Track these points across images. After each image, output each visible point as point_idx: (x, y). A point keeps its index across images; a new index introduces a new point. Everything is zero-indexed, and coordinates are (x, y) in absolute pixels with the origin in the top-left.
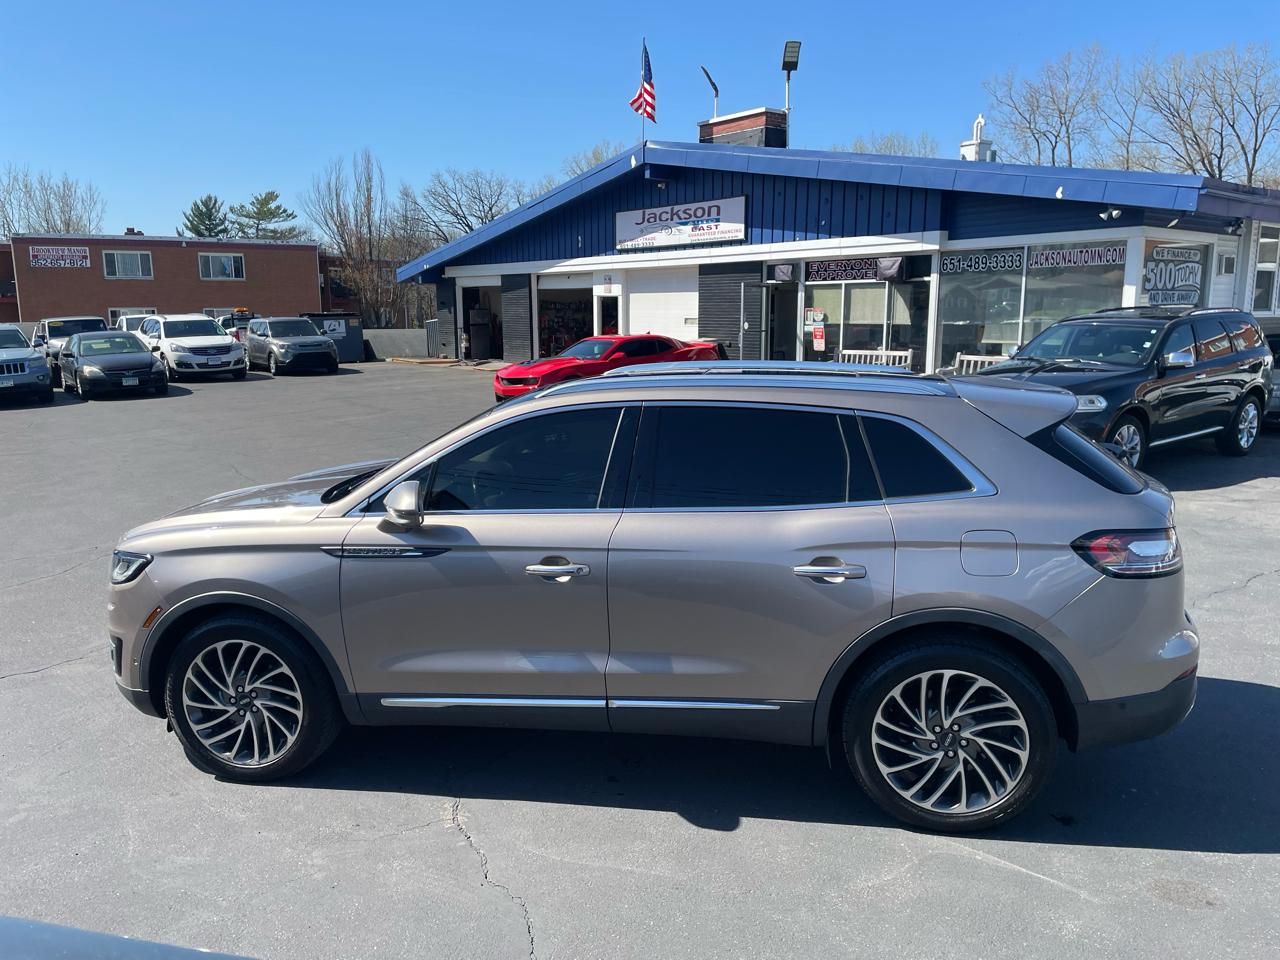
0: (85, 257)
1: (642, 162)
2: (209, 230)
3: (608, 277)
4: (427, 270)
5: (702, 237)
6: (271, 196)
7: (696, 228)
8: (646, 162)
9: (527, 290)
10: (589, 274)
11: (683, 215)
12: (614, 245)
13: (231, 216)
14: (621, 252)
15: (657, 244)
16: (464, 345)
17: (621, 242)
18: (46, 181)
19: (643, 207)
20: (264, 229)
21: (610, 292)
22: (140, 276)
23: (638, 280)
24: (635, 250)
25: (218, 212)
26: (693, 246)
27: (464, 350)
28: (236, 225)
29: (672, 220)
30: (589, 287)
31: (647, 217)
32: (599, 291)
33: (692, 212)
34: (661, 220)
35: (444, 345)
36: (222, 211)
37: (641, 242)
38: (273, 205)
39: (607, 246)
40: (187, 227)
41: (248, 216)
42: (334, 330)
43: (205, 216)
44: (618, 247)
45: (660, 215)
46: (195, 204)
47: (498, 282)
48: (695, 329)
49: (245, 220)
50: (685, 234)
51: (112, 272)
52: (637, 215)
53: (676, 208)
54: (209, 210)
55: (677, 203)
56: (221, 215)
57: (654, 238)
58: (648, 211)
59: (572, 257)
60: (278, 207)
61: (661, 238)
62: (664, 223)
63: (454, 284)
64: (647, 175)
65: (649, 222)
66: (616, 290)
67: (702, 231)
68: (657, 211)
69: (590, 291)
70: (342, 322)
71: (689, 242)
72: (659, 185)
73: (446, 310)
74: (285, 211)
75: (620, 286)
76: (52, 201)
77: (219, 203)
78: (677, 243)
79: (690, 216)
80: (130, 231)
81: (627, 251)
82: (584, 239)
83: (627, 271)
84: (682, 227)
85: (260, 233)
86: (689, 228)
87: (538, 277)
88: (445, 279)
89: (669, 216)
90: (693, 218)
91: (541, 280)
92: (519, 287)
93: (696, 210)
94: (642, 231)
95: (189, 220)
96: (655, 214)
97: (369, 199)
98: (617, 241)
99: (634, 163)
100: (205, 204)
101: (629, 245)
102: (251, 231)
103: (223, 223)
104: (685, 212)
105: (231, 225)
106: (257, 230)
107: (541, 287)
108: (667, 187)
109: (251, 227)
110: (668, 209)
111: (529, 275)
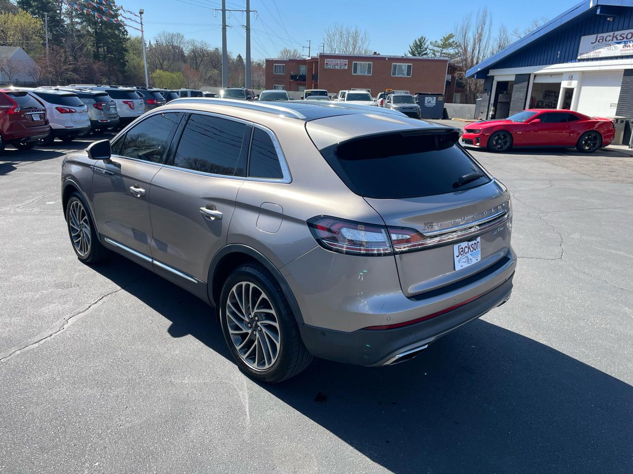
0: (346, 65)
1: (596, 4)
2: (419, 54)
3: (571, 76)
4: (480, 71)
5: (628, 52)
6: (451, 36)
7: (625, 46)
8: (598, 4)
9: (526, 83)
10: (561, 74)
11: (619, 38)
12: (577, 56)
13: (431, 47)
14: (580, 60)
15: (601, 56)
16: (491, 113)
17: (581, 54)
18: (349, 29)
19: (598, 33)
20: (444, 53)
21: (571, 85)
22: (366, 74)
23: (588, 78)
24: (588, 60)
25: (425, 44)
26: (622, 57)
27: (490, 116)
28: (432, 51)
29: (612, 40)
30: (559, 82)
31: (598, 39)
32: (565, 84)
33: (625, 36)
34: (606, 41)
35: (482, 113)
36: (427, 44)
37: (592, 55)
38: (451, 41)
39: (572, 57)
40: (410, 52)
41: (438, 47)
42: (430, 102)
43: (419, 46)
44: (579, 58)
45: (606, 38)
46: (415, 41)
47: (513, 79)
48: (614, 110)
49: (436, 49)
50: (618, 49)
51: (355, 71)
52: (592, 38)
53: (616, 33)
54: (421, 43)
55: (617, 30)
56: (426, 46)
57: (600, 52)
58: (600, 35)
59: (553, 64)
60: (453, 42)
61: (604, 52)
62: (607, 43)
63: (493, 79)
64: (598, 12)
65: (599, 42)
66: (574, 84)
67: (629, 48)
68: (605, 35)
69: (559, 84)
70: (435, 98)
71: (620, 55)
72: (608, 19)
73: (486, 94)
74: (456, 43)
75: (577, 82)
76: (350, 39)
77: (426, 40)
78: (613, 55)
79: (624, 38)
80: (375, 53)
81: (583, 60)
82: (561, 53)
83: (583, 72)
84: (617, 45)
85: (442, 55)
86: (621, 45)
87: (535, 76)
88: (489, 76)
89: (611, 38)
90: (625, 40)
91: (536, 77)
92: (523, 81)
93: (627, 35)
94: (594, 48)
95: (411, 49)
96: (603, 37)
97: (481, 35)
98: (579, 53)
99: (591, 5)
100: (420, 41)
101: (585, 56)
102: (438, 54)
103: (426, 49)
104: (621, 36)
105: (429, 51)
106: (441, 53)
107: (535, 82)
108: (614, 20)
109: (438, 52)
110: (611, 34)
111: (530, 74)
